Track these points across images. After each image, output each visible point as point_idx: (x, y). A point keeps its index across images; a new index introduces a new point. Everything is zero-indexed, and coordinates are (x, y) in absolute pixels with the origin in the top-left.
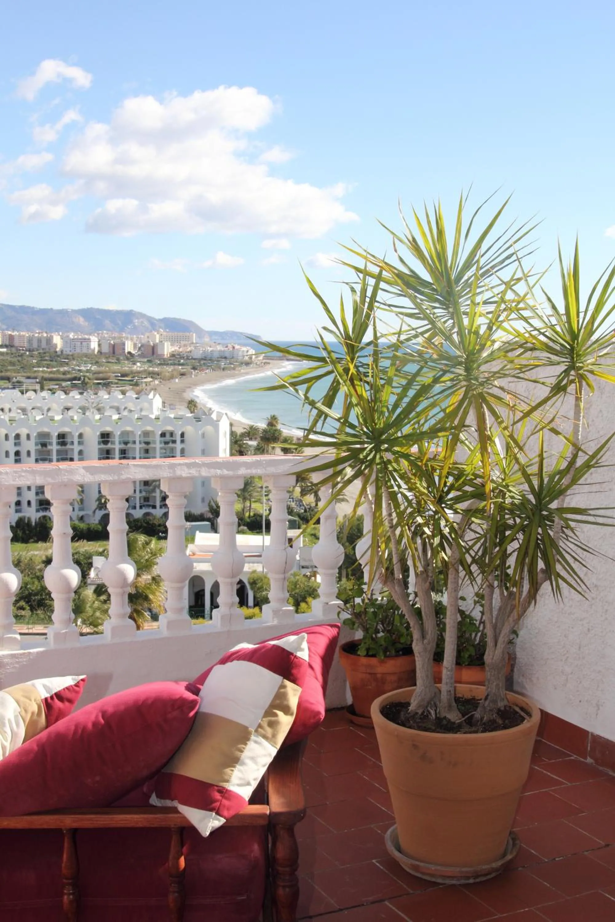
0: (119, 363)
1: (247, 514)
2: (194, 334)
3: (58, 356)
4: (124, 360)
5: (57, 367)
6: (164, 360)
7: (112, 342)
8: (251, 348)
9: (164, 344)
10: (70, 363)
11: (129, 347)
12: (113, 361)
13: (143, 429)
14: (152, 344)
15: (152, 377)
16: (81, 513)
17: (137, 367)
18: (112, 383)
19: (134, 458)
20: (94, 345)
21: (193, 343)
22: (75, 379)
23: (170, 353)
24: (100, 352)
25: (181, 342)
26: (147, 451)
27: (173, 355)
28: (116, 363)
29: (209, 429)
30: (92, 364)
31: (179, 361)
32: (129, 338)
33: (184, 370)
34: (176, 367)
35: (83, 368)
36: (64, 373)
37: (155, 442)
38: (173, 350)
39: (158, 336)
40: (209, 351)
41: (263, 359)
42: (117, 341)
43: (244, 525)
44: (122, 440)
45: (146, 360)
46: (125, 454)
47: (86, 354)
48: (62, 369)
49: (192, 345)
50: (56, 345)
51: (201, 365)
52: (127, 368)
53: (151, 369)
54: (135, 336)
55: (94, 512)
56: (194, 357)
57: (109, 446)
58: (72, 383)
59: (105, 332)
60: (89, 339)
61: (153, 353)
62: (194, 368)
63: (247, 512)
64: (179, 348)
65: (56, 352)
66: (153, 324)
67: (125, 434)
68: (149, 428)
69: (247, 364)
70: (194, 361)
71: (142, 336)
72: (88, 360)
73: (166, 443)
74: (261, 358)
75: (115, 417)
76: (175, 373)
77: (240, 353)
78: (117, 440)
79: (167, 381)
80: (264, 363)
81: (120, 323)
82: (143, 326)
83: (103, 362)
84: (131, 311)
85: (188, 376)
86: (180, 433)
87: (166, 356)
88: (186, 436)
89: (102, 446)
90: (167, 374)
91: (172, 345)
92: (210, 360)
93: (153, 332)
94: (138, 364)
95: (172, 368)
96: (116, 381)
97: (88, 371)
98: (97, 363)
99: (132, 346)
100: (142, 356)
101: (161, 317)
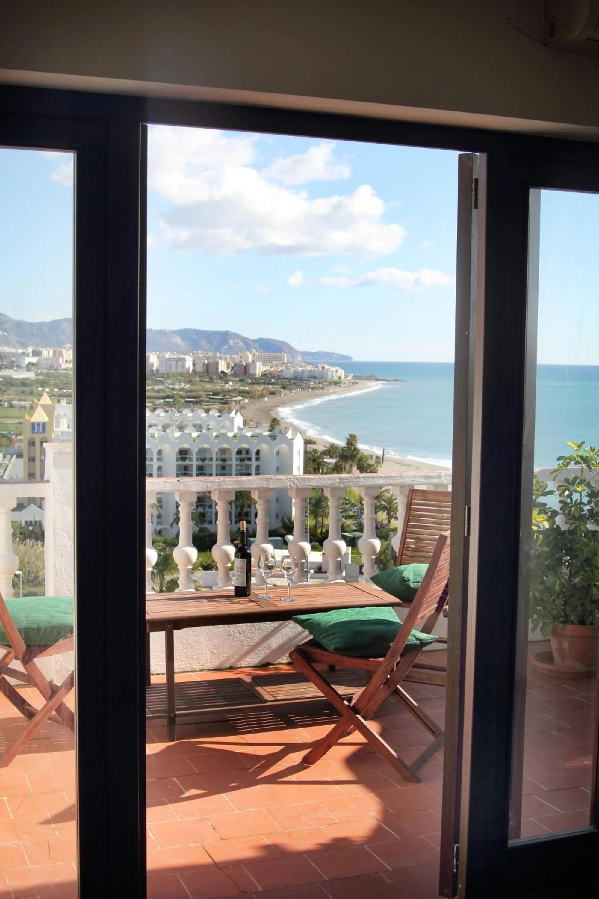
0: (212, 382)
1: (319, 531)
2: (286, 355)
3: (154, 375)
4: (218, 379)
5: (152, 385)
6: (256, 379)
7: (206, 362)
8: (341, 368)
9: (256, 364)
10: (165, 382)
11: (222, 367)
12: (206, 380)
13: (220, 447)
14: (244, 363)
15: (242, 396)
16: (159, 527)
17: (229, 386)
18: (203, 401)
19: (211, 475)
20: (189, 364)
21: (284, 363)
22: (168, 397)
23: (262, 373)
24: (194, 371)
25: (273, 362)
26: (223, 468)
27: (264, 375)
28: (209, 382)
29: (284, 447)
30: (185, 382)
31: (270, 381)
32: (223, 358)
33: (274, 389)
34: (267, 386)
35: (177, 387)
36: (158, 391)
37: (231, 459)
38: (265, 369)
39: (250, 356)
40: (300, 371)
41: (352, 379)
42: (212, 360)
43: (316, 541)
44: (199, 456)
45: (238, 379)
46: (202, 470)
47: (180, 373)
48: (156, 388)
49: (283, 365)
50: (152, 365)
51: (291, 385)
52: (219, 387)
53: (242, 388)
54: (228, 356)
55: (171, 525)
56: (285, 377)
57: (187, 462)
58: (165, 401)
59: (200, 352)
60: (184, 359)
61: (245, 373)
62: (284, 388)
63: (319, 528)
64: (271, 368)
65: (153, 371)
66: (248, 343)
67: (202, 451)
68: (225, 446)
69: (336, 383)
70: (284, 380)
71: (236, 356)
72: (183, 379)
73: (242, 460)
74: (350, 378)
75: (195, 434)
76: (265, 392)
77: (330, 373)
78: (194, 457)
79: (257, 400)
80: (353, 383)
81: (216, 343)
82: (238, 347)
83: (197, 381)
84: (227, 331)
85: (278, 395)
86: (255, 450)
87: (257, 376)
88: (261, 454)
89: (181, 463)
90: (258, 393)
91: (263, 365)
92: (300, 380)
93: (246, 352)
94: (231, 383)
95: (262, 387)
96: (208, 399)
97: (181, 390)
98: (190, 382)
99: (226, 365)
100: (234, 375)
101: (256, 338)
